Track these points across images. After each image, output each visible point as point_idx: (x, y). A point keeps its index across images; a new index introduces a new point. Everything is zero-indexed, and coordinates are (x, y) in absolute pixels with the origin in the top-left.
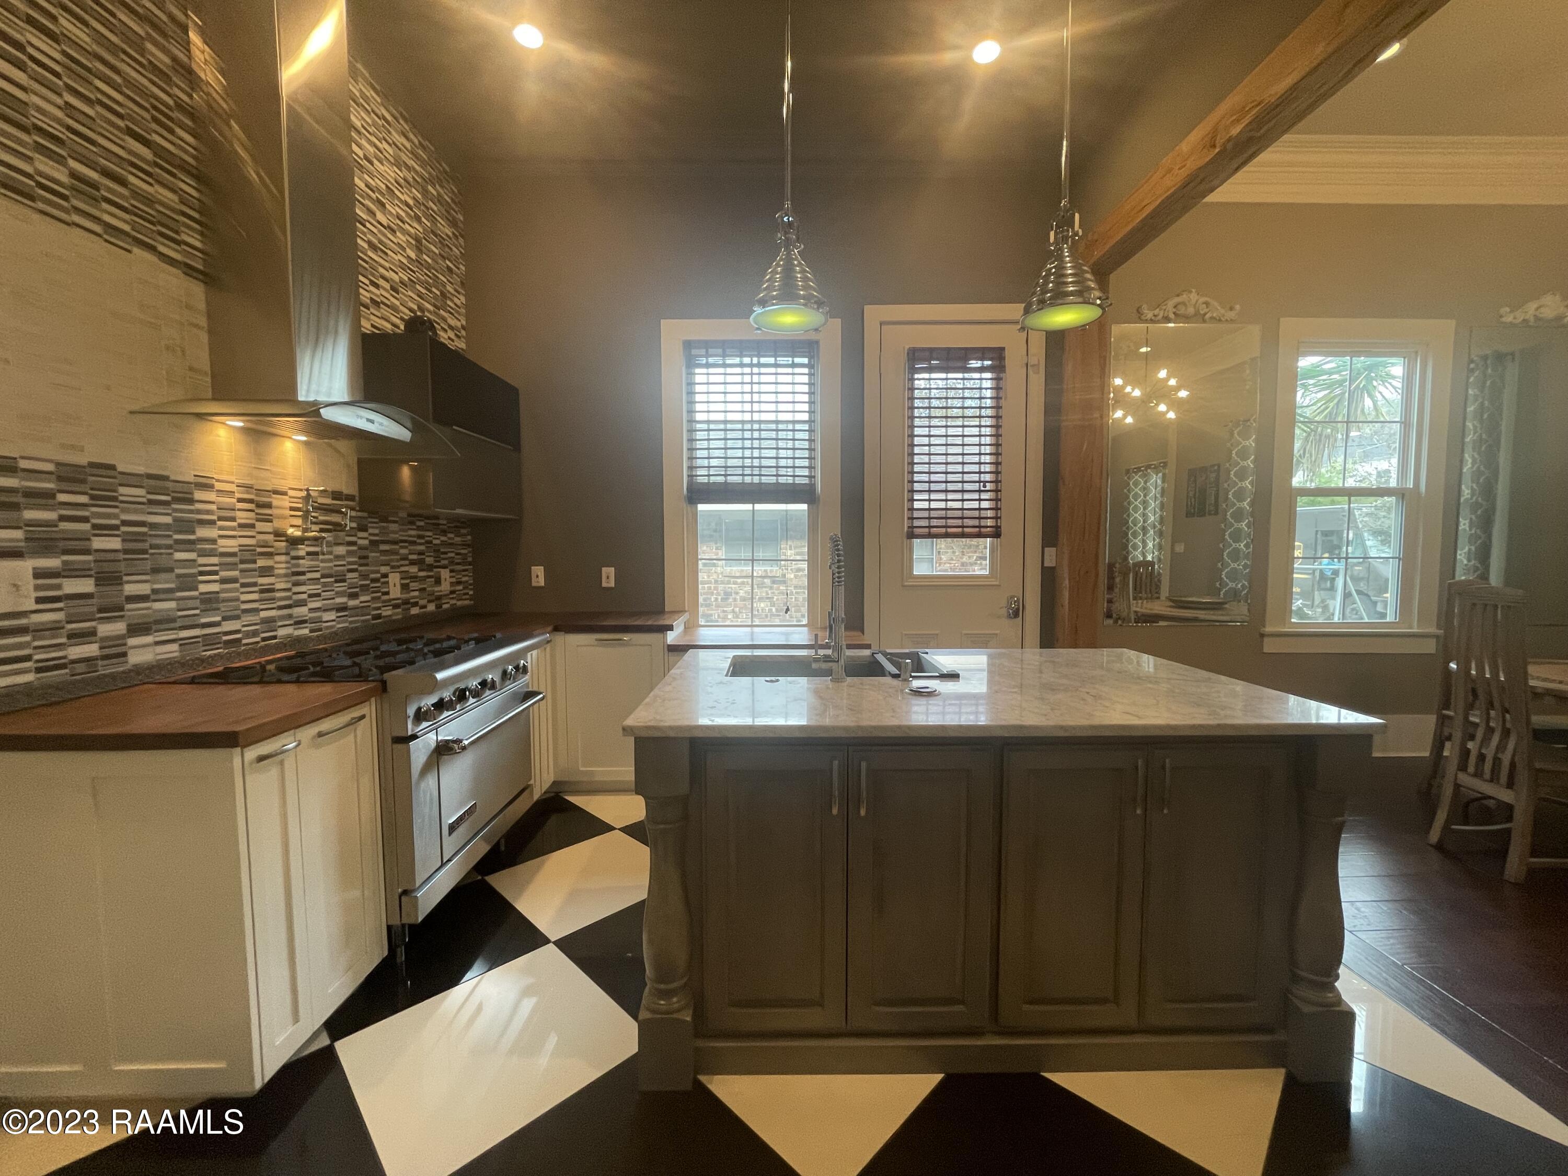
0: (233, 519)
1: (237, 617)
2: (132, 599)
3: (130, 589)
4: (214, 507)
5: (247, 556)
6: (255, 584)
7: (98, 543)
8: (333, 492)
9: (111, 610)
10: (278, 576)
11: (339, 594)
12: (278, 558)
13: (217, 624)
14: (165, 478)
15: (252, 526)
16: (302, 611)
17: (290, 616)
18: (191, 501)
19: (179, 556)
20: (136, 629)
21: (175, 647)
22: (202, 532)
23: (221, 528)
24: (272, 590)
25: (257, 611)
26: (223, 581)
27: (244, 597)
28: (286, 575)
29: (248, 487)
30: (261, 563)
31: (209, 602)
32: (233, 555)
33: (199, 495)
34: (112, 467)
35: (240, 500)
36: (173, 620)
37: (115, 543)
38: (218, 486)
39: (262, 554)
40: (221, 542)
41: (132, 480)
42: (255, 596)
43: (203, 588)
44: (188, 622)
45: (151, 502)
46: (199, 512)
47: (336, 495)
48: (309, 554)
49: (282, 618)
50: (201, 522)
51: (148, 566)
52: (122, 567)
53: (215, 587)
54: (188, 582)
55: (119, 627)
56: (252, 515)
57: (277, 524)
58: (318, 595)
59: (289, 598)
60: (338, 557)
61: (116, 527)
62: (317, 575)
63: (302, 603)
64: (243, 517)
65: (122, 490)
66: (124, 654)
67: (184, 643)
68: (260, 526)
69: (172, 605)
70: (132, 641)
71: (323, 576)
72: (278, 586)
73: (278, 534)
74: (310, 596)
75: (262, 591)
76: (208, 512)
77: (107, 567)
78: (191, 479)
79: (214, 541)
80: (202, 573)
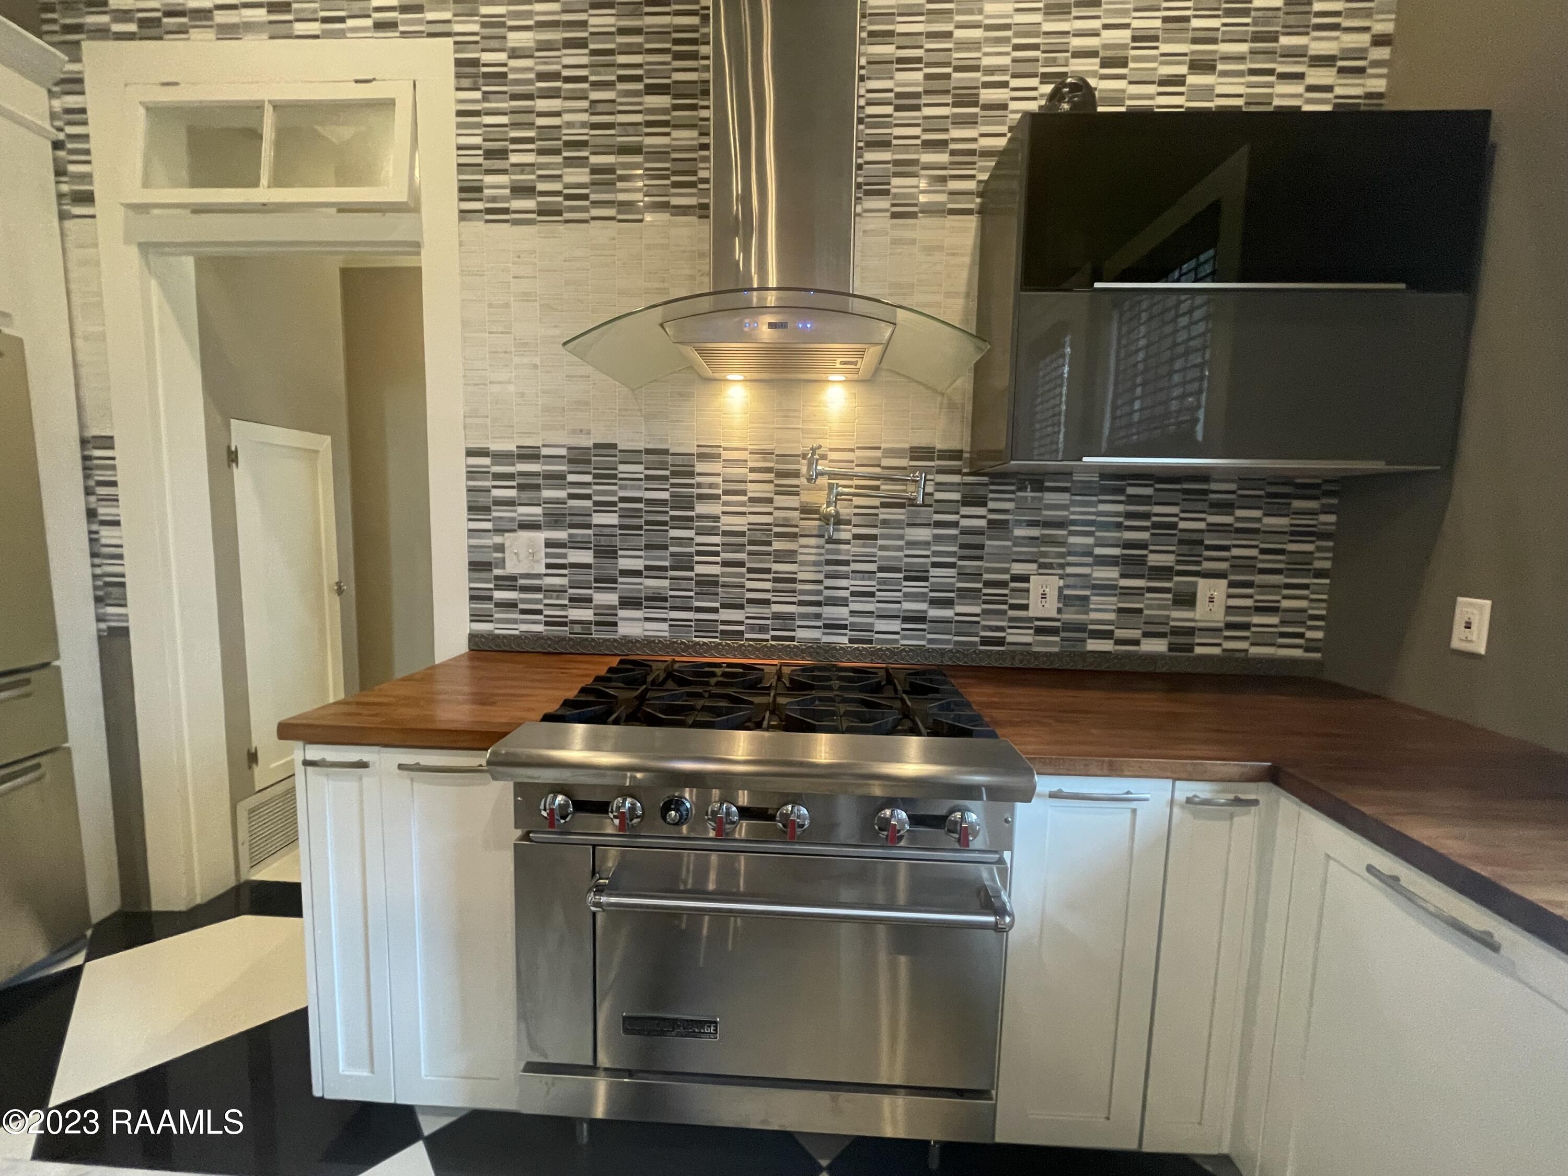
0: (744, 493)
1: (741, 607)
2: (625, 573)
3: (624, 563)
4: (719, 480)
5: (759, 536)
6: (768, 571)
7: (598, 519)
8: (913, 450)
9: (606, 581)
10: (803, 563)
11: (909, 597)
12: (803, 541)
13: (715, 610)
14: (665, 452)
15: (770, 501)
16: (842, 612)
17: (818, 616)
18: (691, 474)
19: (674, 533)
20: (628, 602)
21: (665, 626)
22: (701, 508)
23: (725, 504)
24: (794, 581)
25: (767, 602)
26: (725, 564)
27: (749, 585)
28: (815, 564)
29: (765, 454)
30: (777, 545)
31: (707, 584)
32: (742, 534)
33: (700, 467)
34: (614, 446)
35: (752, 470)
36: (665, 599)
37: (612, 519)
38: (726, 455)
39: (777, 535)
40: (724, 519)
41: (632, 456)
42: (768, 585)
43: (699, 569)
44: (678, 603)
45: (648, 478)
46: (699, 485)
47: (920, 453)
48: (856, 537)
49: (804, 616)
50: (701, 497)
51: (643, 541)
52: (617, 541)
53: (716, 570)
54: (683, 563)
55: (612, 598)
56: (770, 487)
57: (807, 497)
58: (872, 595)
59: (819, 593)
60: (912, 544)
61: (614, 504)
62: (873, 567)
63: (843, 602)
64: (755, 490)
65: (622, 468)
66: (615, 624)
67: (674, 624)
68: (780, 501)
69: (666, 583)
70: (622, 613)
71: (881, 569)
72: (800, 576)
73: (807, 510)
74: (853, 594)
75: (775, 580)
76: (715, 486)
77: (604, 541)
78: (695, 450)
79: (716, 518)
80: (699, 553)
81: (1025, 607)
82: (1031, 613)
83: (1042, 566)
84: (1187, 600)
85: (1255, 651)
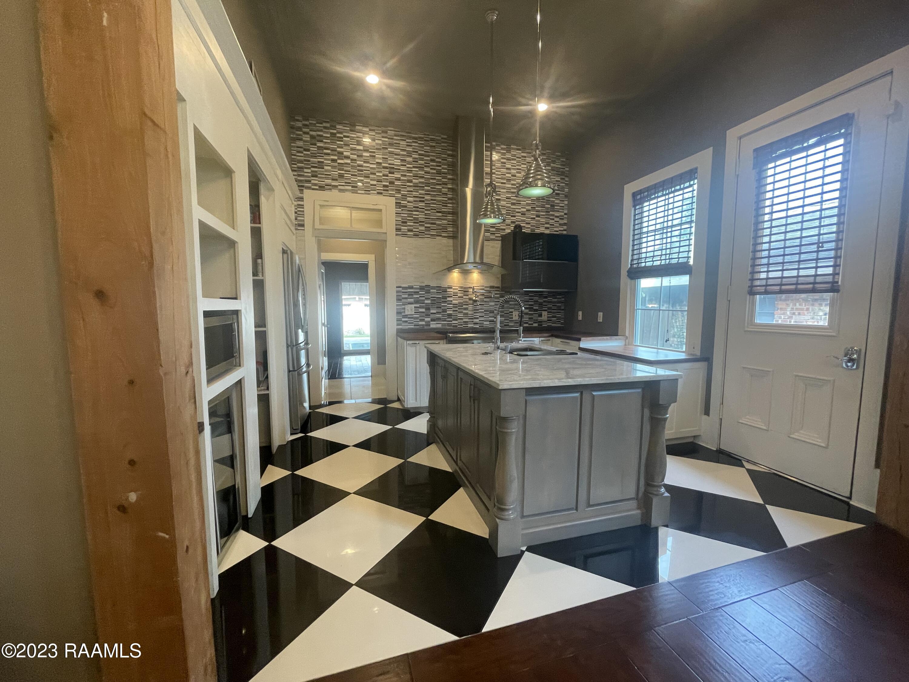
0: (457, 296)
1: (457, 320)
2: (432, 313)
3: (432, 311)
4: (452, 293)
5: (460, 305)
6: (462, 312)
7: (426, 302)
8: (490, 286)
9: (428, 315)
10: (470, 310)
11: (490, 317)
12: (469, 305)
13: (451, 321)
14: (441, 287)
15: (463, 297)
16: (477, 321)
17: (473, 321)
18: (446, 292)
19: (442, 304)
20: (432, 320)
21: (440, 325)
22: (449, 299)
23: (454, 298)
24: (467, 314)
25: (462, 319)
26: (453, 311)
27: (458, 315)
28: (472, 310)
29: (461, 287)
30: (464, 307)
31: (450, 315)
32: (457, 304)
33: (448, 290)
34: (430, 286)
35: (459, 291)
36: (441, 319)
37: (429, 302)
38: (453, 287)
39: (464, 304)
40: (453, 301)
41: (433, 288)
42: (462, 315)
43: (448, 312)
44: (444, 320)
45: (437, 292)
46: (448, 294)
47: (492, 287)
48: (480, 304)
49: (470, 322)
50: (449, 297)
51: (436, 306)
52: (430, 307)
53: (451, 312)
54: (445, 311)
55: (429, 319)
56: (463, 294)
57: (470, 296)
58: (483, 316)
59: (473, 316)
60: (491, 306)
61: (429, 298)
62: (483, 311)
63: (477, 318)
64: (459, 295)
65: (431, 290)
66: (430, 325)
67: (443, 325)
68: (465, 297)
69: (441, 315)
70: (431, 323)
71: (485, 311)
72: (469, 313)
73: (470, 299)
74: (480, 316)
75: (464, 314)
76: (451, 294)
77: (427, 306)
78: (447, 286)
79: (452, 301)
80: (448, 309)
81: (512, 318)
82: (514, 319)
83: (515, 310)
84: (540, 315)
85: (553, 325)
